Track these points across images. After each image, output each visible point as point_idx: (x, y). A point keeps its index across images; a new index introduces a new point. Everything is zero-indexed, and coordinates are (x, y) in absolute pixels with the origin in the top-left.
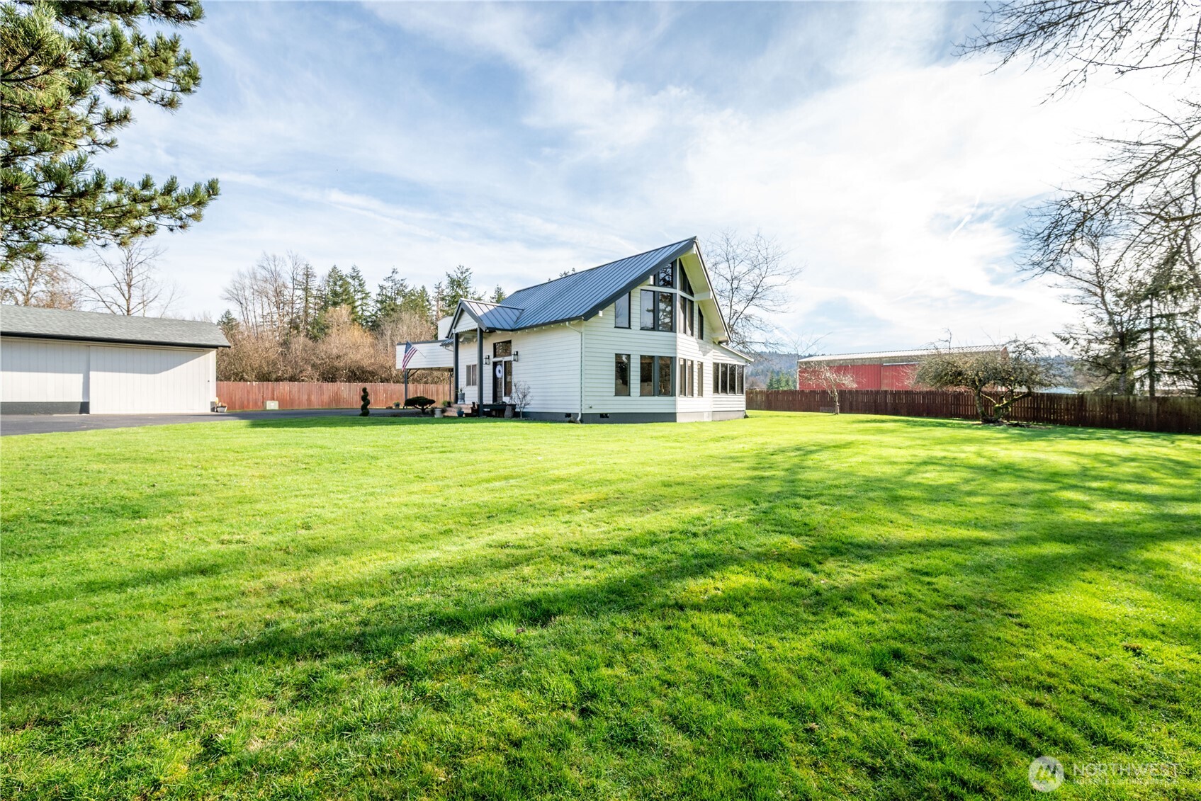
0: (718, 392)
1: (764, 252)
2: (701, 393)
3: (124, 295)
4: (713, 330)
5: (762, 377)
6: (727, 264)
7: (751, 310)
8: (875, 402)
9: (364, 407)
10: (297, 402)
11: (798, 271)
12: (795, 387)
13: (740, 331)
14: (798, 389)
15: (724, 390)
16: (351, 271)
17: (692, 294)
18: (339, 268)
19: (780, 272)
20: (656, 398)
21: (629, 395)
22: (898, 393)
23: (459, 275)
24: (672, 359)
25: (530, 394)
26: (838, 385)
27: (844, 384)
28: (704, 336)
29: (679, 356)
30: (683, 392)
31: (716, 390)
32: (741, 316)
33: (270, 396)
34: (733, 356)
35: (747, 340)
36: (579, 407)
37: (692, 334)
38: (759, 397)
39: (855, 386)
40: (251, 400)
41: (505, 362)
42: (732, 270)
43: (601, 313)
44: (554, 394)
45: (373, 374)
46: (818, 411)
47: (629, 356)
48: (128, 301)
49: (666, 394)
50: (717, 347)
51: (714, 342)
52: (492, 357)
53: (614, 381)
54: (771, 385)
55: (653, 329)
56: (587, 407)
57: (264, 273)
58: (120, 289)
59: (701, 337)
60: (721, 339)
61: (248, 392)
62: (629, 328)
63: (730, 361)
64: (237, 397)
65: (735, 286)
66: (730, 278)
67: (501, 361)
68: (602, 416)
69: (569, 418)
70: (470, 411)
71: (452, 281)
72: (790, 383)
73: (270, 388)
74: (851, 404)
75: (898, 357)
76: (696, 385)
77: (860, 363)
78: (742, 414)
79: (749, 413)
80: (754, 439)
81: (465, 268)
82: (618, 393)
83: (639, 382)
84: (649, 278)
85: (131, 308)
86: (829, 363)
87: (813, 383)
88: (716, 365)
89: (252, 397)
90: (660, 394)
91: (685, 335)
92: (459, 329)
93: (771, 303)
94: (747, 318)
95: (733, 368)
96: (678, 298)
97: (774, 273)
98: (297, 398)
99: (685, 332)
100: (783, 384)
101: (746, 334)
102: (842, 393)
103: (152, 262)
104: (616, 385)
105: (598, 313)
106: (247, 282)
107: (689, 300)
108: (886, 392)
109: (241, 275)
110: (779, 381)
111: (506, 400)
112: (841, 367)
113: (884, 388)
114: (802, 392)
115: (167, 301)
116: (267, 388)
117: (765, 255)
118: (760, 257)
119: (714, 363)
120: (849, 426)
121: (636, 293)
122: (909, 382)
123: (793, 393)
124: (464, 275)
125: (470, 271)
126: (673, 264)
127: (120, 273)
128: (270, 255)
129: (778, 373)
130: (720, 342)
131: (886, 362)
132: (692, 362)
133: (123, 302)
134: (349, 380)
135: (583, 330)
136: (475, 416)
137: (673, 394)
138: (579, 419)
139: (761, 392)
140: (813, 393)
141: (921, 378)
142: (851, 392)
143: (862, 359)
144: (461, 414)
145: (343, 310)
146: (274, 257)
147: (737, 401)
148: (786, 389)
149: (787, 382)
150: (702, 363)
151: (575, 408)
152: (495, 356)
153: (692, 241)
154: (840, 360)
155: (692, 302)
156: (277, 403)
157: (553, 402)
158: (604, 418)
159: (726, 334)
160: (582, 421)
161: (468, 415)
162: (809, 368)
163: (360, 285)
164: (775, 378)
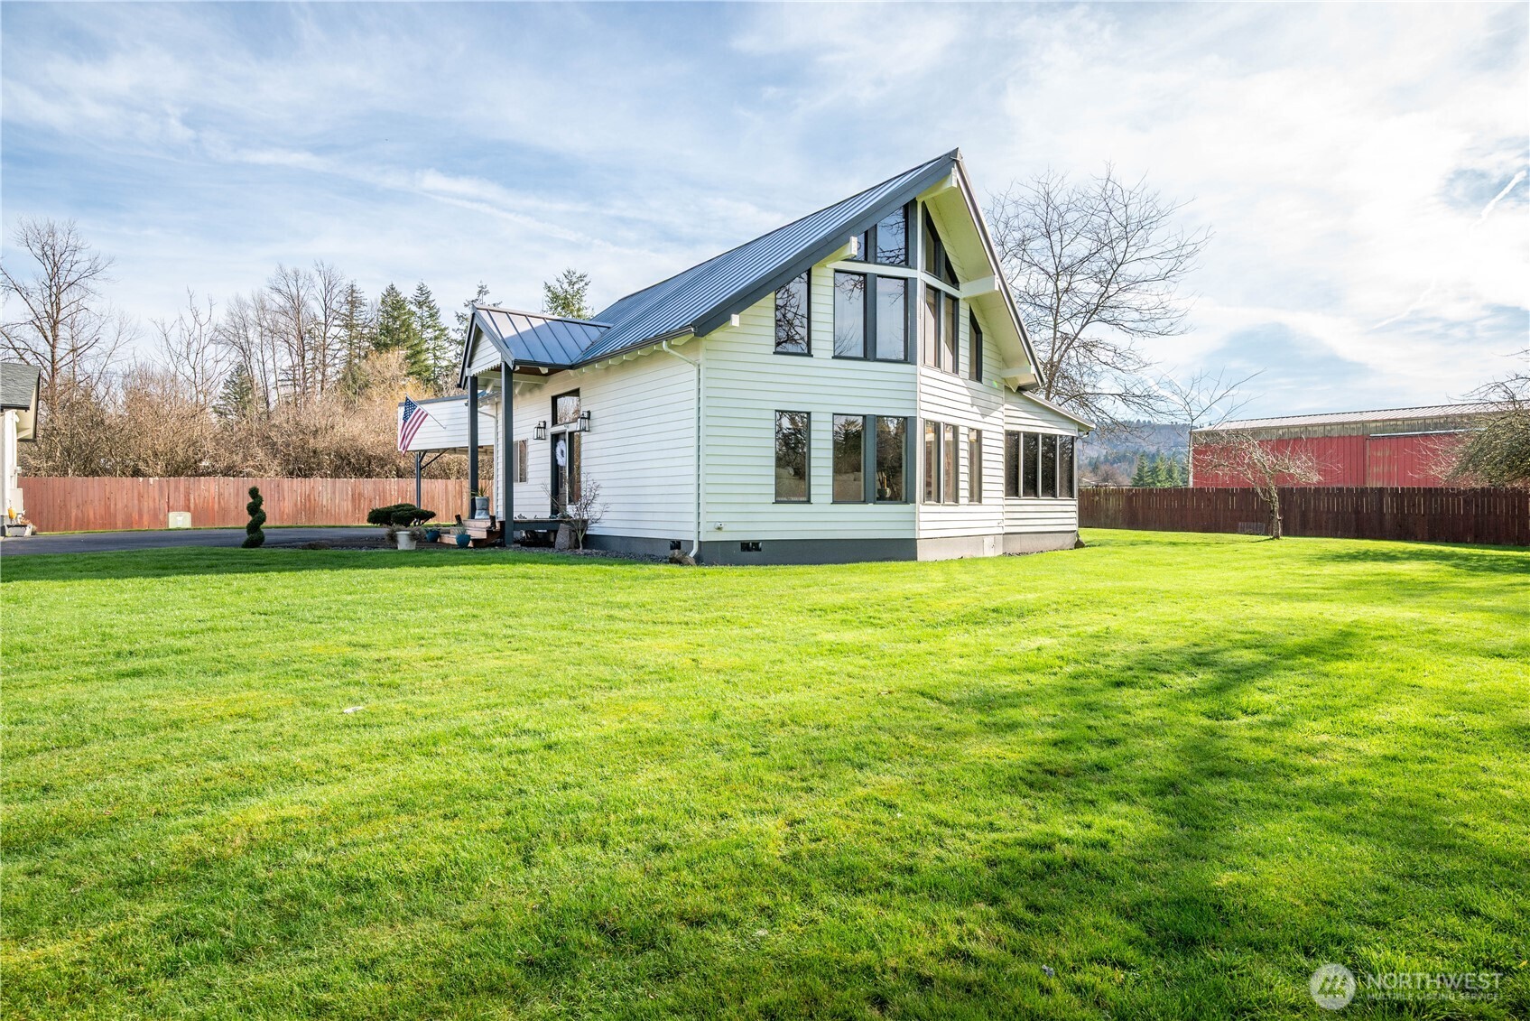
0: (1016, 494)
1: (1120, 214)
2: (976, 495)
3: (46, 337)
4: (1005, 361)
5: (1124, 466)
6: (1046, 242)
7: (1094, 331)
8: (1357, 512)
9: (254, 527)
10: (233, 514)
11: (1190, 249)
12: (1186, 482)
13: (1073, 372)
14: (1191, 485)
15: (1031, 489)
16: (416, 292)
17: (954, 281)
18: (398, 289)
19: (1154, 251)
20: (870, 507)
21: (809, 502)
22: (1410, 494)
23: (566, 286)
24: (906, 423)
25: (598, 500)
26: (1280, 476)
27: (1291, 476)
28: (984, 374)
29: (922, 416)
30: (933, 494)
31: (1012, 489)
32: (1076, 344)
33: (182, 502)
34: (1049, 417)
35: (1089, 390)
36: (693, 526)
37: (956, 369)
38: (1112, 501)
39: (1315, 478)
40: (145, 509)
41: (571, 434)
42: (1057, 250)
43: (735, 320)
44: (650, 500)
45: (382, 462)
46: (1234, 530)
47: (809, 413)
48: (53, 347)
49: (895, 498)
50: (1015, 399)
51: (1008, 389)
52: (549, 424)
53: (772, 471)
54: (1141, 478)
55: (865, 358)
56: (711, 527)
57: (280, 300)
58: (41, 329)
59: (977, 375)
60: (1022, 382)
61: (140, 496)
62: (809, 354)
63: (1042, 426)
64: (120, 506)
65: (1062, 284)
66: (1052, 271)
67: (564, 433)
68: (747, 546)
69: (674, 552)
70: (484, 535)
71: (555, 298)
72: (1175, 475)
73: (182, 489)
74: (1304, 515)
75: (1404, 420)
76: (964, 478)
77: (1320, 432)
78: (1070, 539)
79: (1087, 535)
80: (1077, 618)
81: (578, 275)
82: (782, 496)
83: (830, 472)
84: (848, 241)
85: (57, 358)
86: (1256, 432)
87: (1224, 474)
88: (1012, 436)
89: (147, 505)
90: (881, 498)
91: (936, 373)
92: (477, 368)
93: (1136, 316)
94: (1088, 346)
95: (1050, 440)
96: (920, 290)
97: (1144, 254)
98: (232, 507)
99: (938, 363)
100: (1163, 476)
101: (1086, 379)
102: (1283, 493)
103: (90, 283)
104: (778, 477)
105: (729, 319)
106: (251, 315)
107: (948, 296)
108: (1381, 490)
109: (241, 304)
110: (1154, 471)
111: (571, 510)
112: (1286, 441)
113: (1373, 484)
114: (1199, 492)
115: (111, 345)
116: (177, 488)
117: (1123, 219)
118: (1112, 224)
119: (1010, 434)
120: (1314, 570)
121: (824, 276)
122: (1442, 471)
123: (1181, 493)
124: (576, 286)
125: (586, 280)
126: (909, 209)
127: (40, 302)
128: (289, 270)
129: (1153, 457)
130: (1021, 389)
131: (1377, 430)
132: (955, 429)
133: (43, 347)
134: (336, 473)
135: (701, 357)
136: (493, 545)
137: (910, 499)
138: (692, 554)
139: (1118, 492)
140: (1225, 493)
141: (1472, 461)
142: (1303, 491)
143: (1324, 425)
144: (463, 541)
145: (396, 356)
146: (296, 273)
147: (1060, 512)
148: (1167, 485)
149: (1170, 472)
150: (979, 432)
151: (686, 531)
152: (555, 422)
153: (951, 159)
154: (1278, 428)
155: (955, 300)
156: (188, 516)
157: (649, 517)
158: (750, 552)
159: (1033, 370)
160: (699, 560)
161: (478, 543)
162: (1211, 445)
163: (431, 316)
164: (1147, 465)
